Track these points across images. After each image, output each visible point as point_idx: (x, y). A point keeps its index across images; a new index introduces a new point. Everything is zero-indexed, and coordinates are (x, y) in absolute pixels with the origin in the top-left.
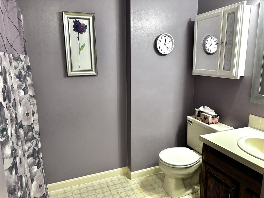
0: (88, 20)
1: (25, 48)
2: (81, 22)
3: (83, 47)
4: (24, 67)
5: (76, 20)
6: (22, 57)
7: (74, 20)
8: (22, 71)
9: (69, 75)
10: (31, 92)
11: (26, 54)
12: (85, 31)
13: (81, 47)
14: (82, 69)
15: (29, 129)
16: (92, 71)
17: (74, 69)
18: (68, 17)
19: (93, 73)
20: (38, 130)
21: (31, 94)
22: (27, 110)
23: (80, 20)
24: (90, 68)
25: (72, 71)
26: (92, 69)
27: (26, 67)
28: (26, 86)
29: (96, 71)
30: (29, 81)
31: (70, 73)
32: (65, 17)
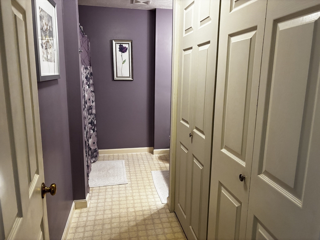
0: (128, 45)
1: (90, 62)
2: (124, 45)
3: (124, 61)
4: (89, 73)
5: (121, 45)
6: (88, 67)
7: (120, 44)
8: (88, 75)
9: (115, 79)
10: (92, 89)
11: (90, 66)
12: (126, 51)
13: (124, 62)
14: (123, 76)
15: (90, 108)
16: (130, 77)
17: (118, 76)
18: (116, 43)
19: (131, 79)
20: (95, 113)
21: (92, 90)
22: (90, 97)
23: (123, 45)
24: (129, 76)
25: (117, 77)
26: (130, 76)
27: (90, 73)
28: (89, 83)
29: (132, 78)
30: (91, 81)
31: (115, 78)
32: (114, 42)
